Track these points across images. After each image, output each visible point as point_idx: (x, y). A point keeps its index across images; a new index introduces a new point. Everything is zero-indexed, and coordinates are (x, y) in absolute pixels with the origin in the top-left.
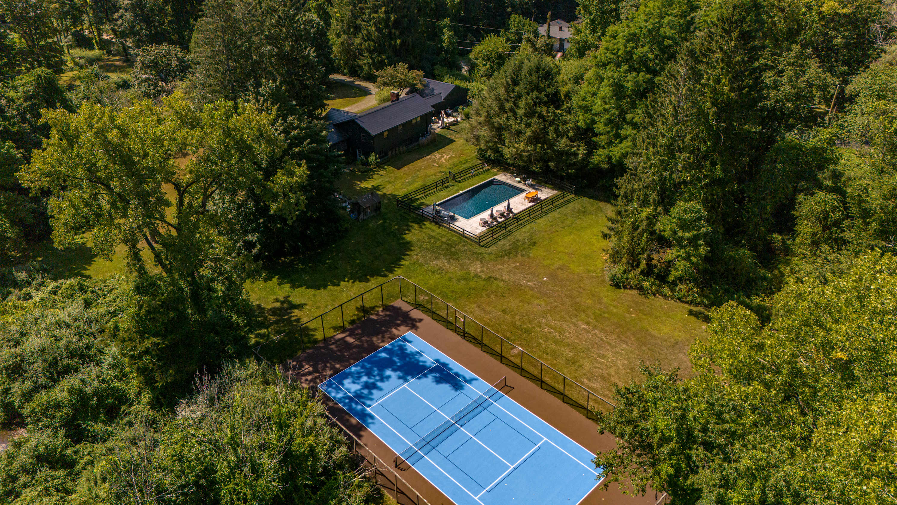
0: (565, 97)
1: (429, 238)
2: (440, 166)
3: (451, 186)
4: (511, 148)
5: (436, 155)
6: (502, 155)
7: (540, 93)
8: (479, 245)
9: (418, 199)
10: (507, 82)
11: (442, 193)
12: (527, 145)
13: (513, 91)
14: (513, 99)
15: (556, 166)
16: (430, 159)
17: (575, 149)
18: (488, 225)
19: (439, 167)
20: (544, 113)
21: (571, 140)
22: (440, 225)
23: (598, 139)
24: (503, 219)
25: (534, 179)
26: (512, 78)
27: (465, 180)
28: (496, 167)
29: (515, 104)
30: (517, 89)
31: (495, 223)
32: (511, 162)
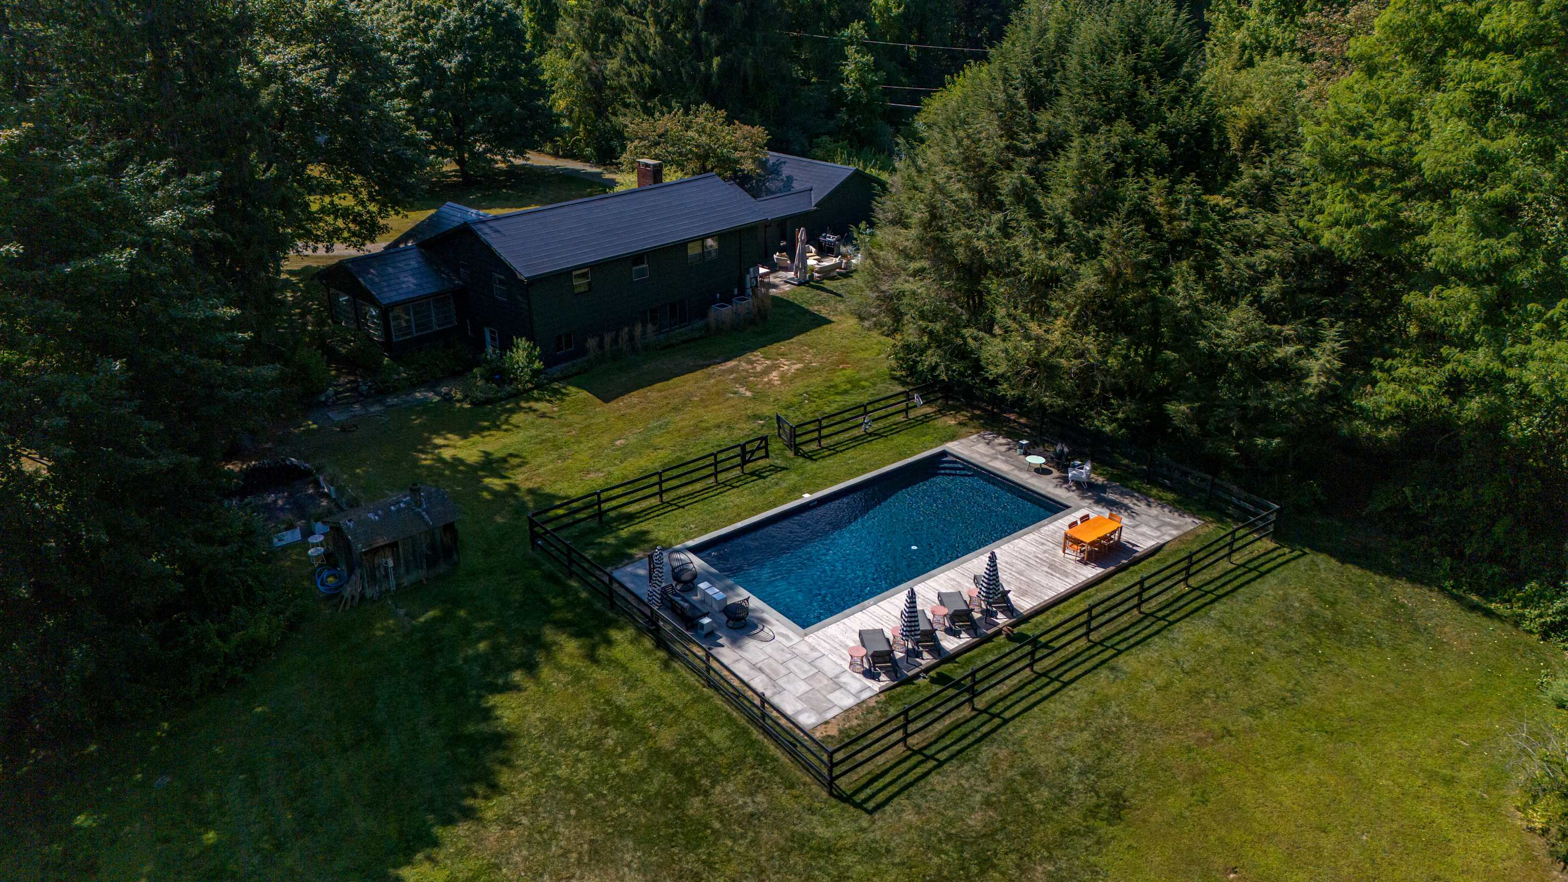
0: (1247, 144)
1: (603, 722)
2: (758, 397)
3: (776, 469)
4: (1016, 338)
5: (758, 360)
6: (978, 367)
7: (1139, 129)
8: (830, 784)
9: (630, 517)
10: (1011, 100)
11: (732, 498)
12: (1079, 326)
13: (1033, 128)
14: (1028, 162)
15: (1199, 417)
16: (731, 371)
17: (1290, 349)
18: (893, 668)
19: (754, 398)
20: (1157, 202)
21: (1270, 312)
22: (673, 655)
23: (1432, 301)
24: (965, 639)
25: (1100, 460)
26: (1029, 80)
27: (834, 450)
28: (958, 409)
29: (1039, 175)
30: (1044, 118)
31: (927, 659)
32: (1011, 394)
